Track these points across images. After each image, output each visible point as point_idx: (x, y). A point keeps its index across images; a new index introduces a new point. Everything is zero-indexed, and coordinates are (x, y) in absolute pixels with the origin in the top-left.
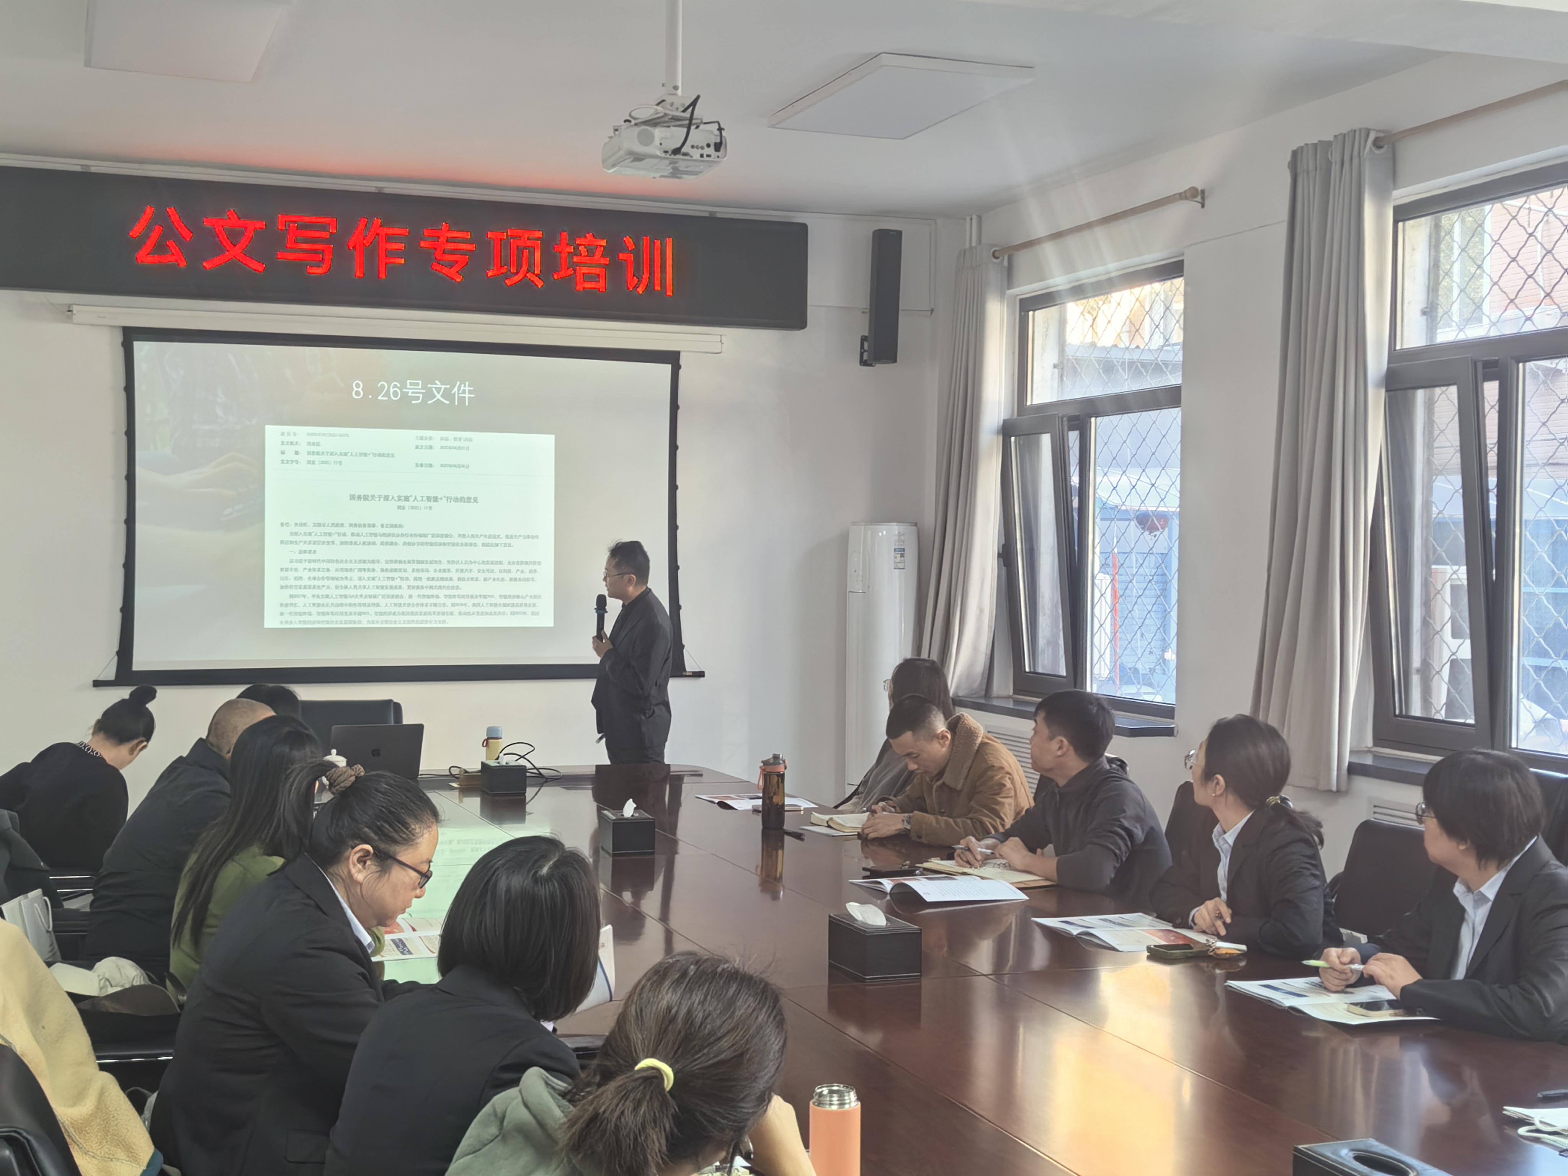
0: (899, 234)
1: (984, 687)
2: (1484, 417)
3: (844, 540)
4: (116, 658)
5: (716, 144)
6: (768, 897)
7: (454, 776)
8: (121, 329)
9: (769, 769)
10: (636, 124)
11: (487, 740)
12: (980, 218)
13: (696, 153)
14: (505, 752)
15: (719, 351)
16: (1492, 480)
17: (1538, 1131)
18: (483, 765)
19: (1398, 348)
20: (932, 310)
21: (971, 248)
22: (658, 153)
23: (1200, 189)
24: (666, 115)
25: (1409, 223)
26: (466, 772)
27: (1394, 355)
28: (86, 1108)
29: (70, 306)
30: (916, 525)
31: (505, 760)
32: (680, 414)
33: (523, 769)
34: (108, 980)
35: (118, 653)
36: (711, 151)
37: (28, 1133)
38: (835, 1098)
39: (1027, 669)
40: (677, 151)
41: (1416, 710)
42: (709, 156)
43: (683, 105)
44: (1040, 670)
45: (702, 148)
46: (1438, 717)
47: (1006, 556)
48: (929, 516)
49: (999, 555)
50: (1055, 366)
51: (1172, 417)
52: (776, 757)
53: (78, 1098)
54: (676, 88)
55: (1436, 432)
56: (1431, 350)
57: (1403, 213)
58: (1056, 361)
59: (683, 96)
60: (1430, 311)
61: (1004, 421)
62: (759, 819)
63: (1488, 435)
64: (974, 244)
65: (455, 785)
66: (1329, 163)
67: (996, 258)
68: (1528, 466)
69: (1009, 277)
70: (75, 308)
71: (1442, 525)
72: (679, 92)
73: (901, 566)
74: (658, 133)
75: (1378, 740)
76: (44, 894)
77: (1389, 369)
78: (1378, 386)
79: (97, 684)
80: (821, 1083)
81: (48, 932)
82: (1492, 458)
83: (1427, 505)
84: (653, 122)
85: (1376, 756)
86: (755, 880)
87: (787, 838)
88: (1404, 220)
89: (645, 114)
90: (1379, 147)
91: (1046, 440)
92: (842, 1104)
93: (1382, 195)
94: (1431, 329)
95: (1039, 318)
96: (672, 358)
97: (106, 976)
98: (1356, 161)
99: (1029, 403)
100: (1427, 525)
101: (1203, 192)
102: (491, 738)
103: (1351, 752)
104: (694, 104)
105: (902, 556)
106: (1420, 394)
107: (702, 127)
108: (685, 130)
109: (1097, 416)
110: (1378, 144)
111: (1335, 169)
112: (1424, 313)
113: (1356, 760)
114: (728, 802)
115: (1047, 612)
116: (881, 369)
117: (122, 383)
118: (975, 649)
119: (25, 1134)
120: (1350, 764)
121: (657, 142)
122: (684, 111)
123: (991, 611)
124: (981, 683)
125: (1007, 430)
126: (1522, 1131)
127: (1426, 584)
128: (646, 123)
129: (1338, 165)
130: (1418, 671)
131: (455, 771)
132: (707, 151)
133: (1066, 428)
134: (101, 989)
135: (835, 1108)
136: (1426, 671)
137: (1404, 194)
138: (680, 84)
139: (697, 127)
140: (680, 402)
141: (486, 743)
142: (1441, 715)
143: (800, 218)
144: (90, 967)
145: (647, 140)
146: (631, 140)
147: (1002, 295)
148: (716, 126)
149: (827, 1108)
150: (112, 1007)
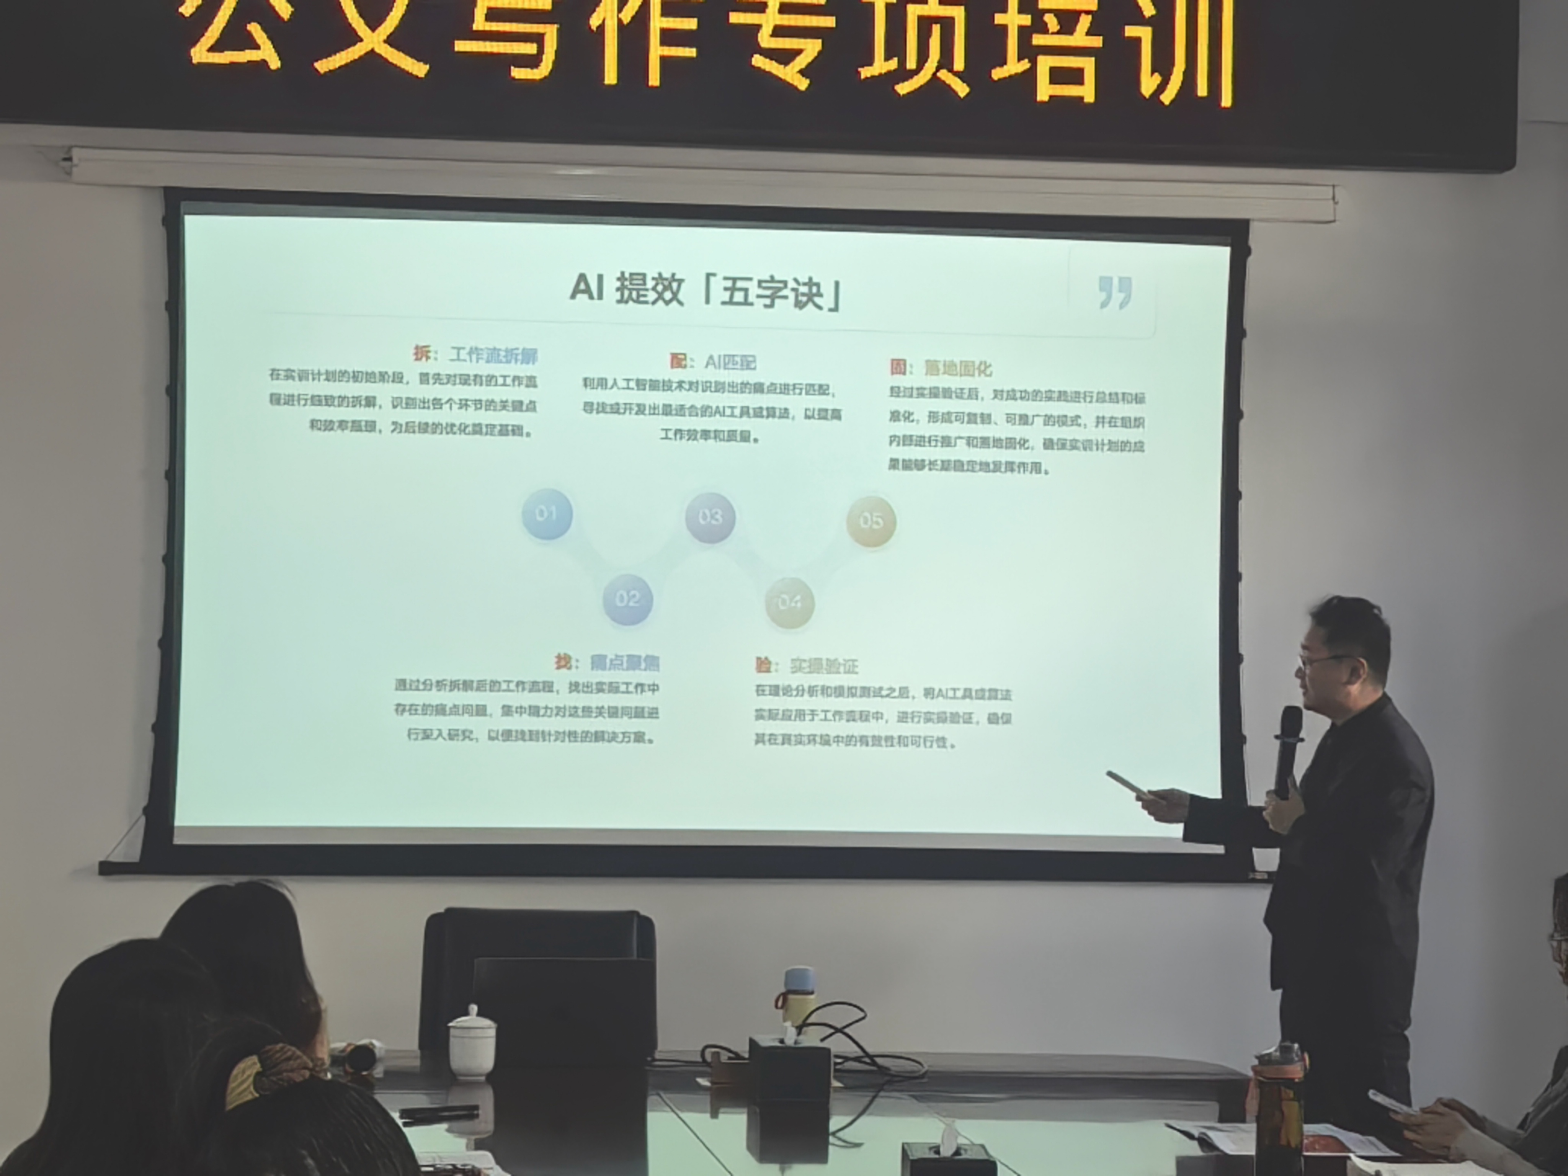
4: (143, 820)
7: (705, 1064)
8: (162, 191)
9: (1272, 1072)
11: (785, 995)
14: (811, 1020)
15: (1332, 218)
26: (731, 1057)
29: (67, 149)
32: (1247, 345)
35: (146, 811)
65: (704, 1082)
70: (76, 153)
79: (108, 869)
102: (791, 991)
117: (162, 295)
131: (711, 1055)
140: (1247, 323)
141: (783, 1000)
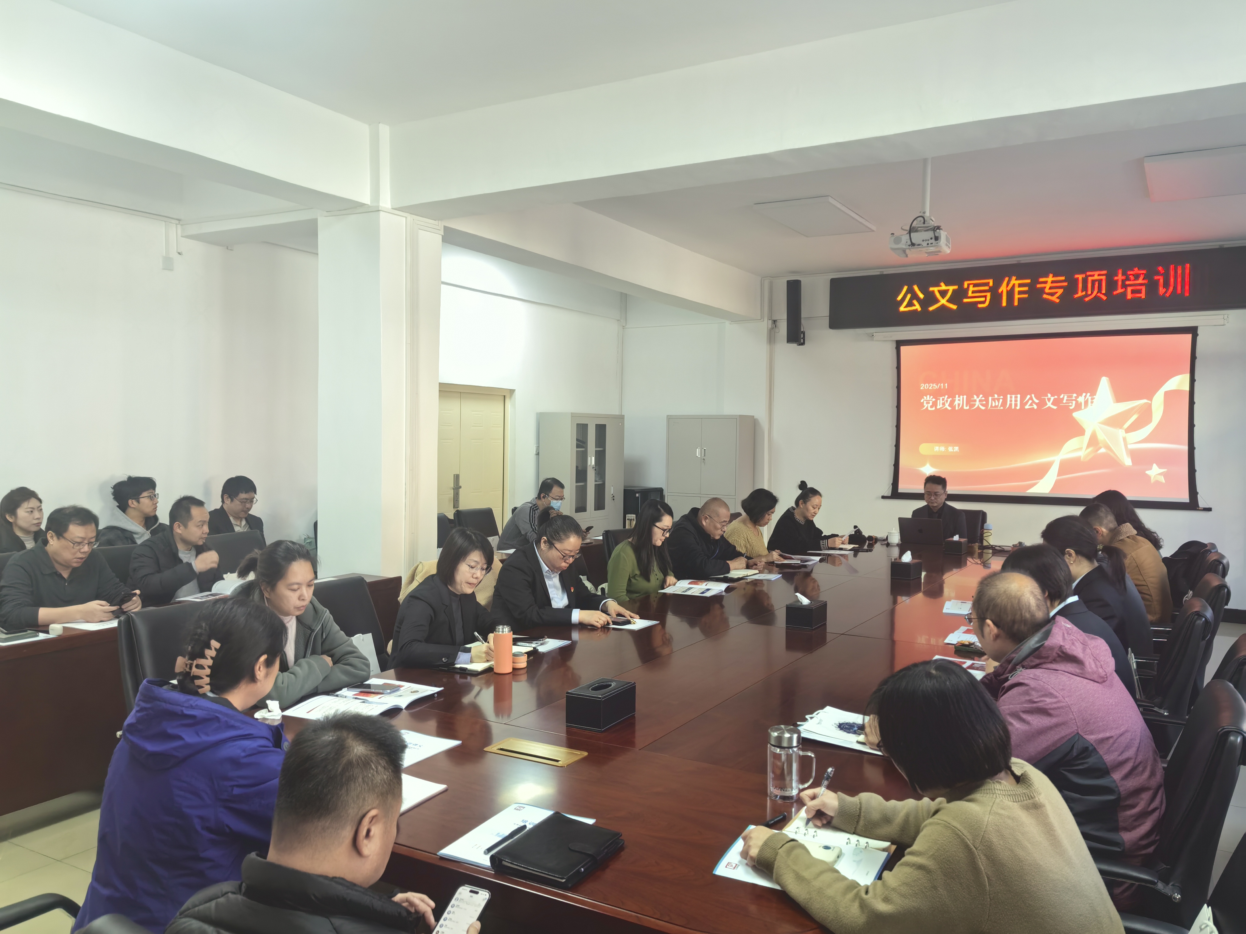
4: (891, 487)
8: (895, 342)
15: (1223, 324)
32: (1197, 361)
35: (892, 484)
45: (928, 240)
70: (874, 334)
79: (883, 497)
96: (1193, 331)
117: (895, 365)
140: (1197, 356)
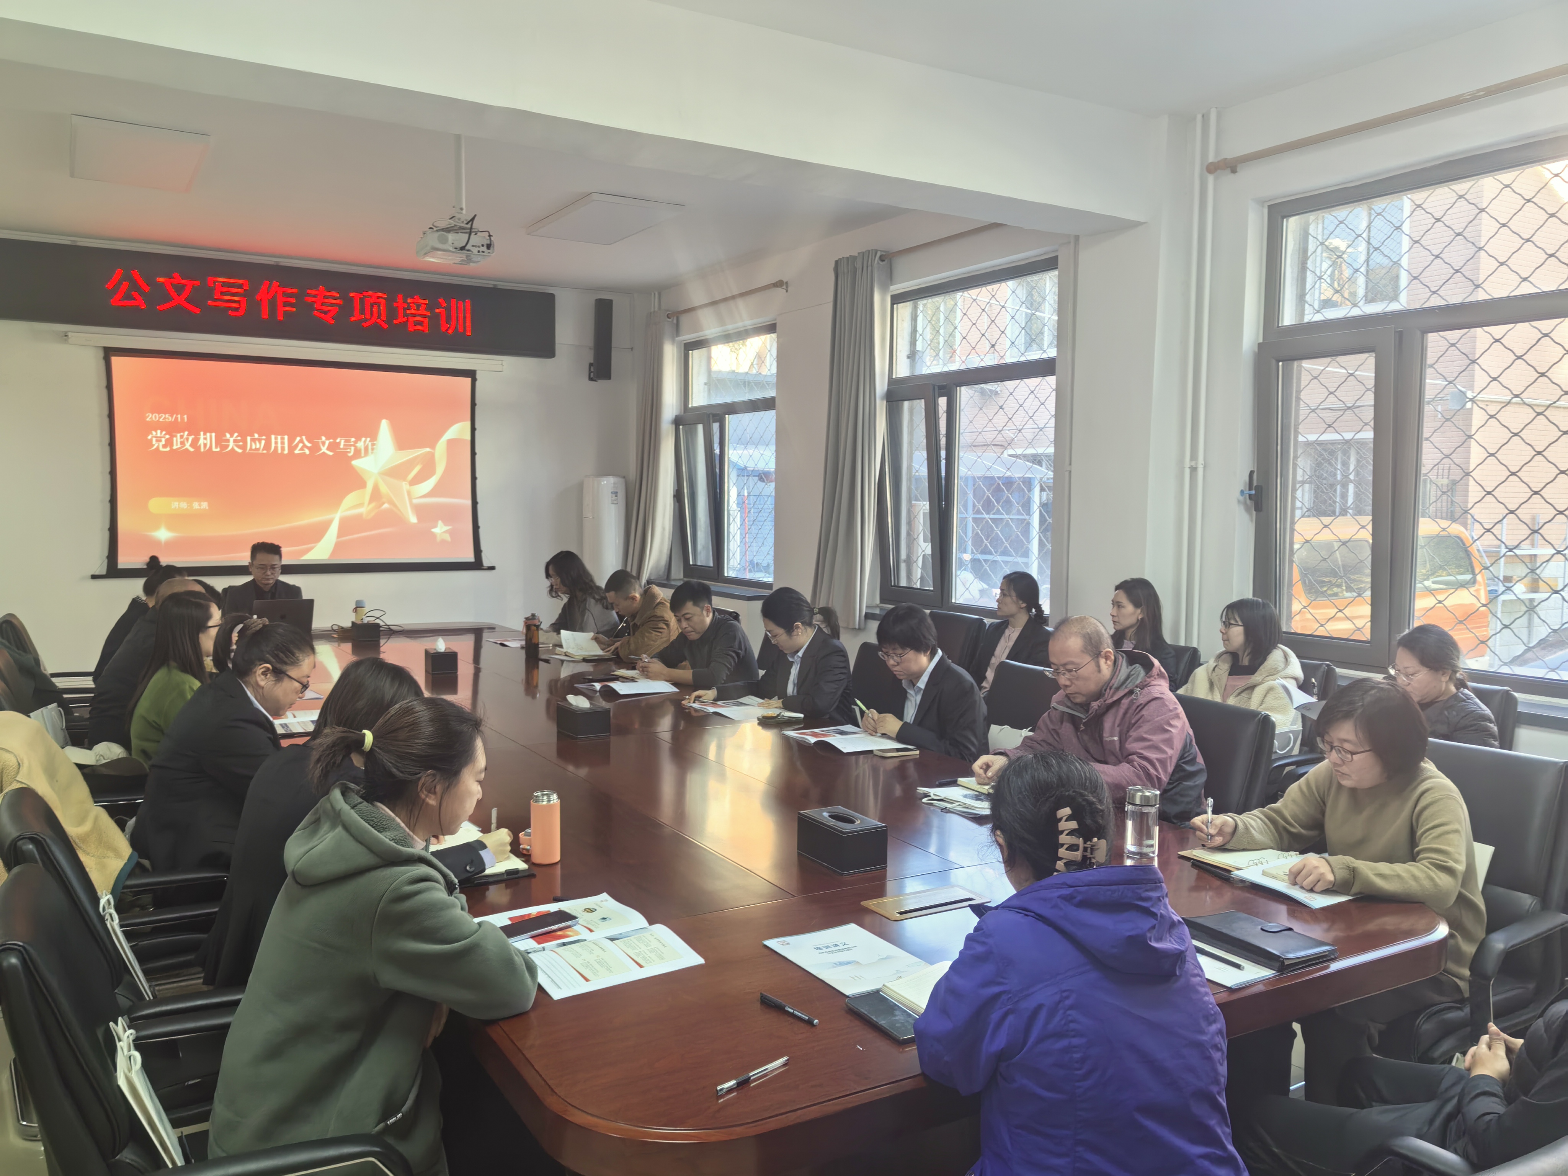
0: (611, 301)
1: (666, 574)
2: (939, 419)
3: (580, 487)
4: (106, 561)
5: (487, 245)
6: (529, 699)
7: (334, 630)
9: (530, 622)
10: (437, 231)
11: (356, 608)
12: (660, 294)
13: (475, 250)
14: (367, 615)
15: (501, 370)
16: (943, 454)
17: (933, 800)
18: (353, 623)
19: (894, 377)
20: (632, 349)
21: (654, 311)
22: (451, 249)
23: (785, 281)
24: (456, 225)
25: (900, 305)
26: (342, 628)
27: (892, 382)
28: (86, 827)
29: (66, 332)
30: (624, 477)
31: (366, 620)
32: (477, 408)
33: (378, 625)
34: (101, 755)
35: (108, 557)
36: (484, 249)
37: (44, 835)
38: (545, 797)
39: (691, 563)
40: (463, 248)
41: (903, 583)
42: (483, 252)
43: (466, 220)
44: (699, 564)
45: (479, 247)
46: (915, 586)
47: (678, 496)
48: (632, 471)
49: (674, 496)
50: (705, 384)
51: (769, 416)
52: (533, 615)
53: (81, 821)
54: (462, 209)
55: (915, 425)
56: (911, 379)
57: (897, 299)
58: (705, 381)
59: (466, 215)
60: (912, 355)
61: (676, 416)
62: (523, 652)
63: (941, 429)
64: (656, 309)
65: (331, 636)
66: (855, 269)
67: (669, 318)
68: (963, 447)
69: (677, 329)
70: (70, 334)
71: (918, 479)
72: (464, 212)
73: (615, 502)
74: (451, 237)
75: (883, 600)
76: (59, 706)
77: (888, 389)
78: (882, 399)
79: (94, 577)
80: (537, 790)
81: (62, 729)
82: (943, 441)
83: (910, 467)
84: (448, 230)
85: (881, 609)
86: (521, 688)
87: (541, 663)
88: (897, 304)
89: (443, 224)
90: (883, 261)
91: (700, 428)
92: (549, 801)
93: (884, 288)
94: (913, 366)
95: (696, 356)
96: (471, 374)
97: (101, 753)
98: (870, 268)
99: (690, 406)
100: (909, 479)
101: (787, 283)
102: (359, 606)
103: (867, 607)
104: (473, 220)
105: (616, 496)
106: (906, 404)
107: (479, 234)
108: (467, 235)
109: (729, 414)
110: (882, 259)
111: (859, 272)
112: (908, 357)
113: (870, 611)
114: (506, 643)
115: (703, 529)
116: (602, 383)
117: (104, 383)
118: (661, 551)
119: (42, 836)
120: (866, 613)
121: (450, 242)
122: (467, 224)
123: (670, 529)
124: (664, 572)
125: (677, 422)
126: (924, 800)
127: (909, 512)
128: (443, 230)
129: (860, 270)
130: (904, 561)
131: (335, 628)
132: (482, 249)
133: (711, 421)
134: (97, 761)
135: (545, 803)
136: (909, 562)
137: (898, 288)
138: (464, 206)
139: (476, 234)
140: (477, 401)
141: (356, 610)
142: (918, 585)
143: (550, 290)
144: (90, 748)
145: (444, 241)
146: (433, 239)
147: (673, 341)
148: (487, 234)
149: (541, 803)
150: (105, 771)
